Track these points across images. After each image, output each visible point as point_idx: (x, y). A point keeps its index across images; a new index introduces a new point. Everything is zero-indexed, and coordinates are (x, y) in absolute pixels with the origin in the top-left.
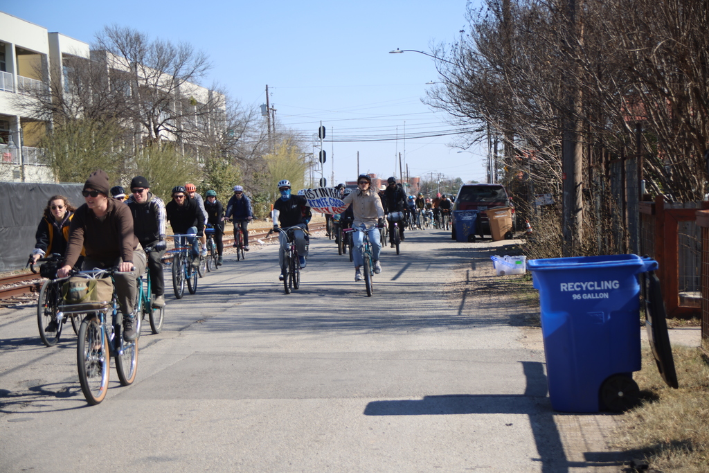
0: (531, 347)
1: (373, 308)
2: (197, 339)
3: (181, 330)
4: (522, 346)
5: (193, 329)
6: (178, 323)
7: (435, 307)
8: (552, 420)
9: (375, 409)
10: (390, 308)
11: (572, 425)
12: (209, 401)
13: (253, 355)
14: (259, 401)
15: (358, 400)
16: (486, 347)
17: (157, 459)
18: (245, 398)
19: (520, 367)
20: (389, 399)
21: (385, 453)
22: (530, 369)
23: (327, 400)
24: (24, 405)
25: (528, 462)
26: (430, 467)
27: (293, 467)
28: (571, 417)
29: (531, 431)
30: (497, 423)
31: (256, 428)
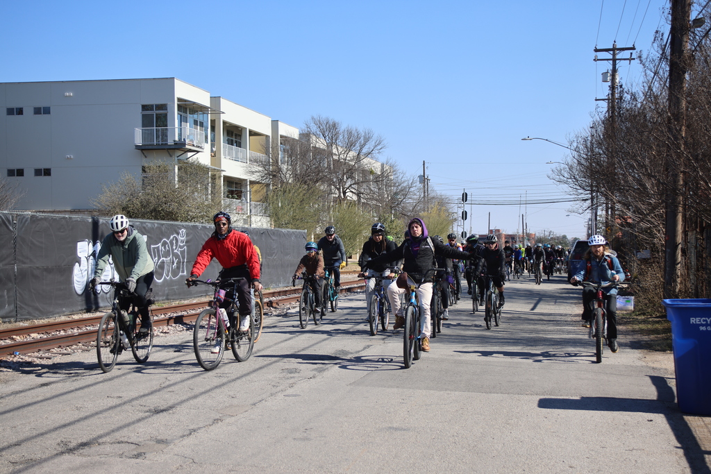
1: (523, 331)
7: (569, 332)
8: (683, 419)
9: (544, 404)
10: (537, 331)
11: (699, 423)
12: (420, 391)
14: (456, 393)
15: (530, 397)
16: (617, 363)
17: (396, 429)
18: (446, 390)
19: (648, 379)
20: (553, 397)
21: (561, 436)
22: (658, 382)
23: (507, 395)
24: (291, 386)
25: (672, 448)
26: (598, 447)
27: (495, 441)
28: (696, 418)
29: (668, 427)
30: (641, 419)
31: (460, 412)
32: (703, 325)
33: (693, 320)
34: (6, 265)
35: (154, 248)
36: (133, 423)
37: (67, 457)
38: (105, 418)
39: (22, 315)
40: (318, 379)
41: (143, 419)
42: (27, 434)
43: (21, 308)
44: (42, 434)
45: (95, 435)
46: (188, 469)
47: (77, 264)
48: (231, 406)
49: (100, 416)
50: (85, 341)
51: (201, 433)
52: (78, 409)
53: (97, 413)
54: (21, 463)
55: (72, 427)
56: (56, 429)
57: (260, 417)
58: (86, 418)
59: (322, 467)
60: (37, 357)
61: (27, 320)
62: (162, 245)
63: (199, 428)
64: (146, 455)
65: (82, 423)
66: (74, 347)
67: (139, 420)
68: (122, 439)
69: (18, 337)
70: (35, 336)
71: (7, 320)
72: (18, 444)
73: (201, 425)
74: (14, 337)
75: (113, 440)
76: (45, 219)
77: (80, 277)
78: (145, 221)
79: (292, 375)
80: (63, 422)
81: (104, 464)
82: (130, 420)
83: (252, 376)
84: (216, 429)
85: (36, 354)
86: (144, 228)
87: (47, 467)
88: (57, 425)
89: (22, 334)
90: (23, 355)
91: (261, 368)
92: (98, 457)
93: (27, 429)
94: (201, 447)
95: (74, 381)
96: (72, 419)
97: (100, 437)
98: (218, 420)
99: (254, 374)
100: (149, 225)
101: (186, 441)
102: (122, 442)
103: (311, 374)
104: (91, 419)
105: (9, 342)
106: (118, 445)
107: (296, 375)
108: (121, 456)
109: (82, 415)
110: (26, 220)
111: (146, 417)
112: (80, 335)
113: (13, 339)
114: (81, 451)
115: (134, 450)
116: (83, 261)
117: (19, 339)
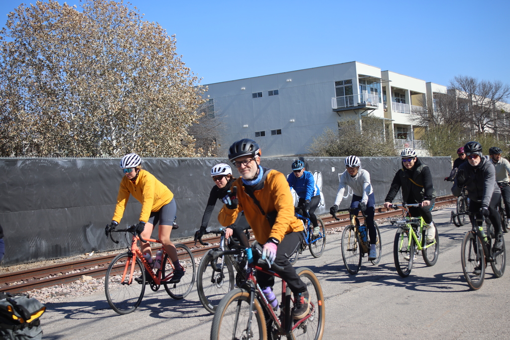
51: (331, 301)
63: (332, 296)
78: (332, 157)
84: (343, 297)
86: (332, 162)
98: (347, 290)
100: (335, 160)
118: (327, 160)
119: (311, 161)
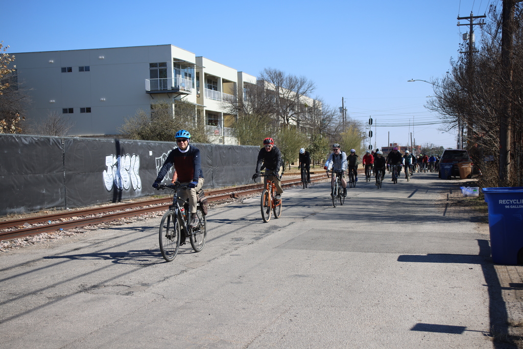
0: (482, 232)
1: (399, 211)
2: (311, 223)
3: (304, 218)
4: (477, 232)
5: (310, 218)
6: (302, 215)
7: (431, 212)
8: (493, 267)
9: (402, 259)
10: (409, 211)
11: (503, 270)
12: (321, 251)
13: (341, 231)
14: (345, 252)
15: (394, 254)
16: (458, 232)
17: (300, 276)
18: (338, 251)
19: (476, 242)
21: (409, 279)
22: (482, 243)
23: (378, 253)
24: (236, 249)
25: (481, 286)
26: (432, 286)
27: (364, 283)
28: (503, 266)
29: (482, 272)
30: (465, 268)
31: (345, 265)
32: (507, 205)
33: (501, 202)
34: (58, 172)
35: (157, 160)
36: (129, 273)
37: (83, 294)
38: (111, 270)
39: (69, 205)
40: (254, 245)
41: (135, 270)
42: (61, 280)
43: (69, 200)
44: (69, 280)
45: (103, 280)
46: (159, 302)
47: (105, 171)
48: (194, 262)
49: (108, 268)
50: (107, 221)
51: (171, 280)
52: (95, 264)
53: (106, 267)
54: (54, 298)
55: (89, 275)
56: (79, 276)
57: (211, 269)
58: (99, 270)
59: (246, 300)
60: (75, 232)
61: (72, 208)
62: (163, 158)
63: (171, 276)
64: (134, 293)
65: (96, 273)
66: (100, 225)
67: (133, 271)
68: (120, 283)
69: (64, 219)
70: (75, 218)
71: (59, 208)
72: (53, 286)
73: (172, 274)
74: (62, 219)
75: (114, 284)
76: (83, 141)
77: (108, 178)
78: (149, 141)
79: (238, 242)
80: (84, 273)
81: (106, 299)
82: (127, 271)
83: (211, 242)
84: (181, 277)
85: (74, 230)
86: (149, 146)
87: (70, 300)
88: (80, 274)
89: (67, 217)
90: (65, 230)
91: (218, 237)
92: (103, 295)
93: (61, 277)
94: (169, 288)
95: (95, 247)
96: (90, 271)
97: (106, 281)
98: (184, 271)
99: (213, 242)
100: (153, 144)
101: (161, 284)
102: (120, 285)
103: (251, 241)
104: (102, 271)
105: (58, 222)
106: (117, 287)
107: (241, 242)
108: (117, 294)
109: (97, 268)
110: (71, 142)
111: (138, 269)
112: (103, 217)
113: (61, 220)
114: (93, 291)
115: (126, 290)
116: (109, 168)
117: (64, 220)
118: (145, 143)
119: (129, 144)
